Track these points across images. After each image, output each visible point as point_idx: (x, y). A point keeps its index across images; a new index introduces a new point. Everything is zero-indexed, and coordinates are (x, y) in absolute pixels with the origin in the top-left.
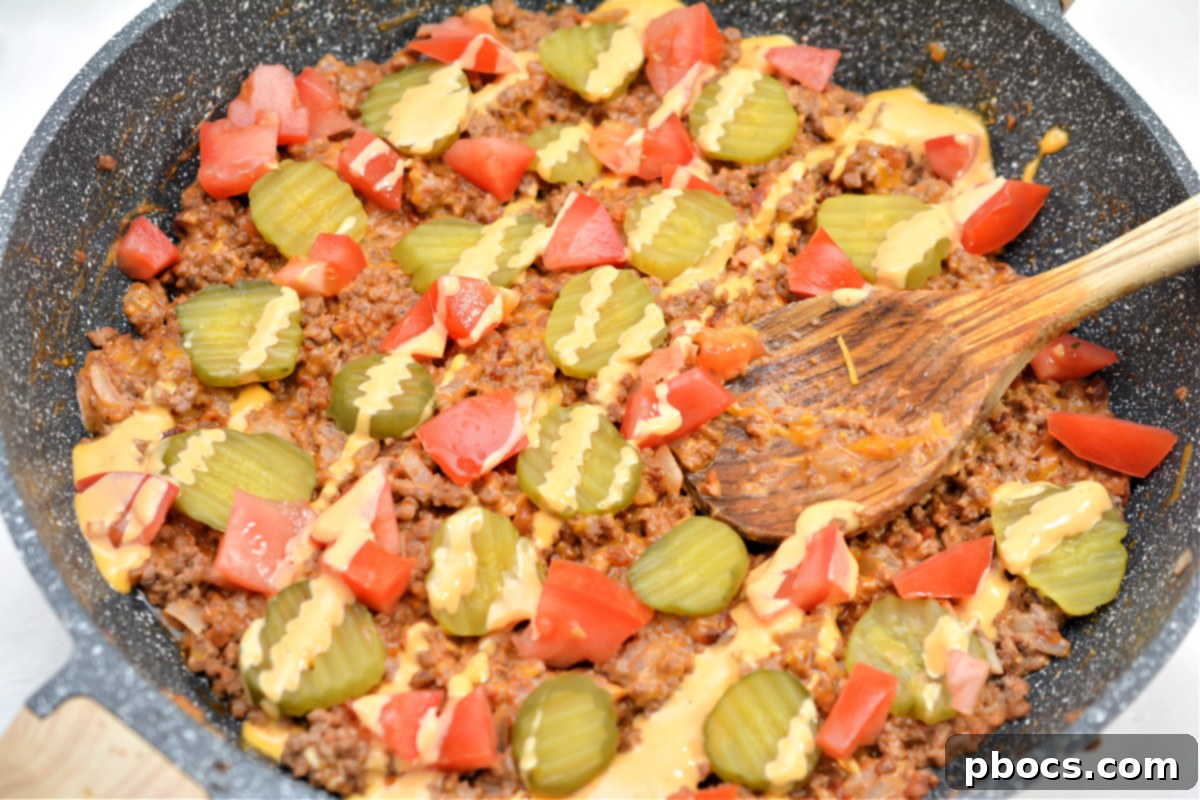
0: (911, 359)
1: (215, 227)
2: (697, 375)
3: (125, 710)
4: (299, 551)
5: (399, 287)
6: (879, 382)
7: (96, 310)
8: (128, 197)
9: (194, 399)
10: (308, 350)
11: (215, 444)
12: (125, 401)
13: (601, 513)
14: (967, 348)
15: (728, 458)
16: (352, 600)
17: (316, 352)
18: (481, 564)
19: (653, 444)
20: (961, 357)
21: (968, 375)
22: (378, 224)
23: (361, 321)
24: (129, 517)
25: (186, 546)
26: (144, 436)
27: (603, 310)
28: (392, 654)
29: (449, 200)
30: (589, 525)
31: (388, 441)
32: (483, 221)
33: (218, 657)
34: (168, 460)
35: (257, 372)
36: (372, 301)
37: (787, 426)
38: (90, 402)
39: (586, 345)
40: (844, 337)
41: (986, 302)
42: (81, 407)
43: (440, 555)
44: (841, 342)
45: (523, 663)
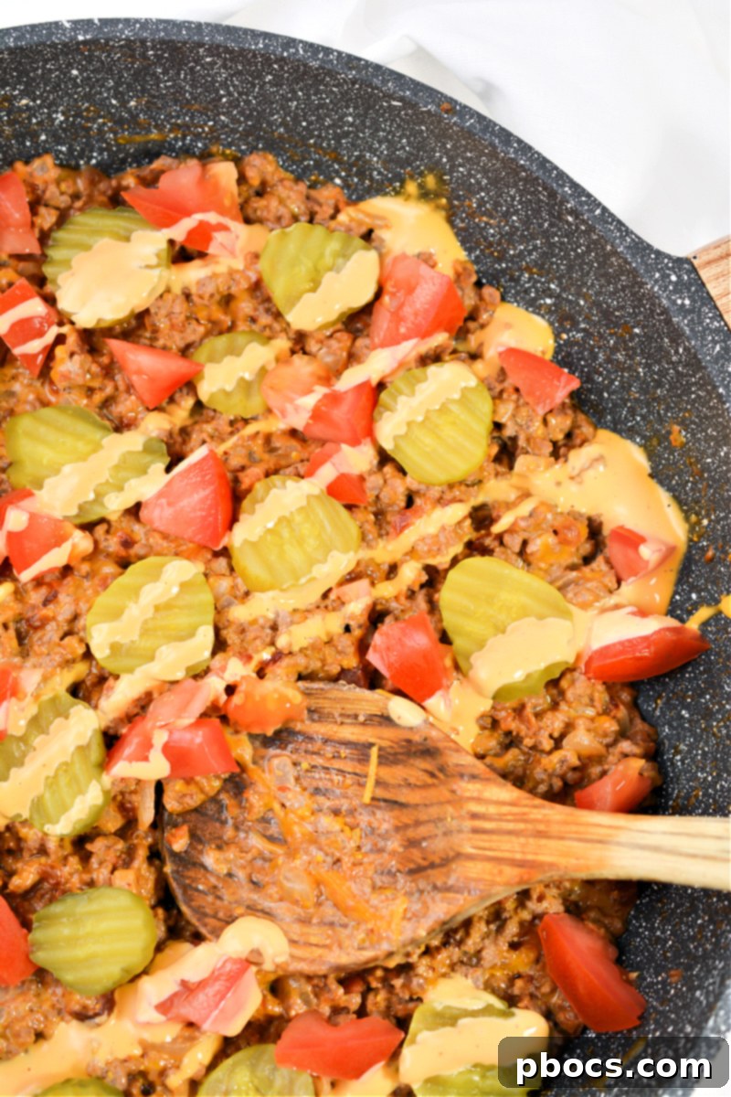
0: (423, 816)
6: (387, 817)
13: (46, 834)
14: (469, 850)
20: (458, 856)
21: (451, 882)
30: (31, 836)
32: (116, 426)
37: (284, 807)
39: (124, 642)
40: (380, 749)
44: (374, 752)
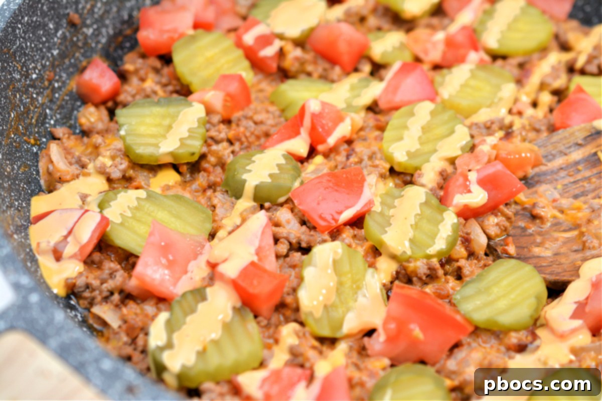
1: (146, 74)
2: (499, 167)
3: (54, 342)
4: (197, 271)
5: (274, 118)
7: (58, 116)
8: (88, 52)
9: (125, 171)
10: (209, 145)
11: (138, 199)
12: (75, 169)
13: (429, 257)
15: (519, 231)
16: (239, 304)
17: (214, 147)
18: (340, 284)
19: (468, 214)
22: (259, 82)
23: (248, 134)
24: (70, 239)
25: (110, 265)
26: (85, 191)
27: (425, 129)
28: (268, 347)
29: (310, 68)
30: (420, 266)
31: (267, 205)
32: (333, 81)
33: (130, 345)
34: (101, 206)
35: (172, 154)
36: (256, 123)
37: (562, 212)
38: (48, 169)
39: (413, 150)
42: (41, 171)
43: (309, 273)
45: (372, 360)
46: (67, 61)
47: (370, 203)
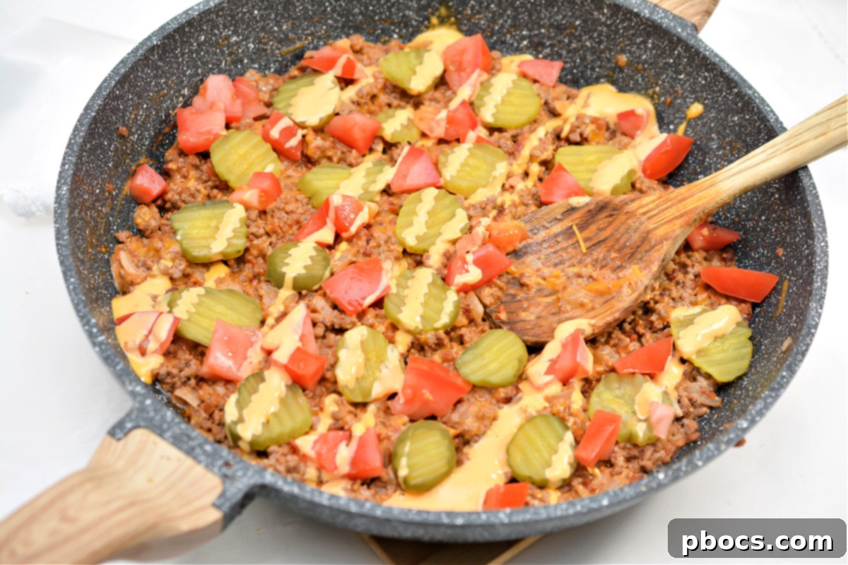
0: (618, 236)
1: (188, 171)
2: (491, 248)
4: (255, 356)
5: (303, 205)
6: (599, 250)
7: (119, 221)
8: (135, 154)
9: (183, 271)
10: (251, 241)
11: (199, 296)
12: (141, 272)
13: (436, 330)
14: (652, 226)
15: (509, 298)
16: (290, 382)
17: (256, 242)
18: (367, 360)
19: (465, 290)
20: (648, 232)
21: (653, 242)
22: (286, 169)
23: (282, 225)
24: (151, 337)
25: (185, 355)
26: (155, 292)
27: (430, 213)
28: (315, 414)
29: (330, 153)
30: (430, 337)
31: (304, 292)
32: (351, 165)
33: (209, 420)
34: (171, 305)
35: (222, 253)
36: (287, 213)
37: (544, 279)
38: (120, 274)
39: (421, 234)
40: (577, 225)
41: (662, 200)
42: (114, 275)
43: (342, 354)
44: (575, 228)
45: (395, 417)
46: (120, 170)
47: (388, 287)
